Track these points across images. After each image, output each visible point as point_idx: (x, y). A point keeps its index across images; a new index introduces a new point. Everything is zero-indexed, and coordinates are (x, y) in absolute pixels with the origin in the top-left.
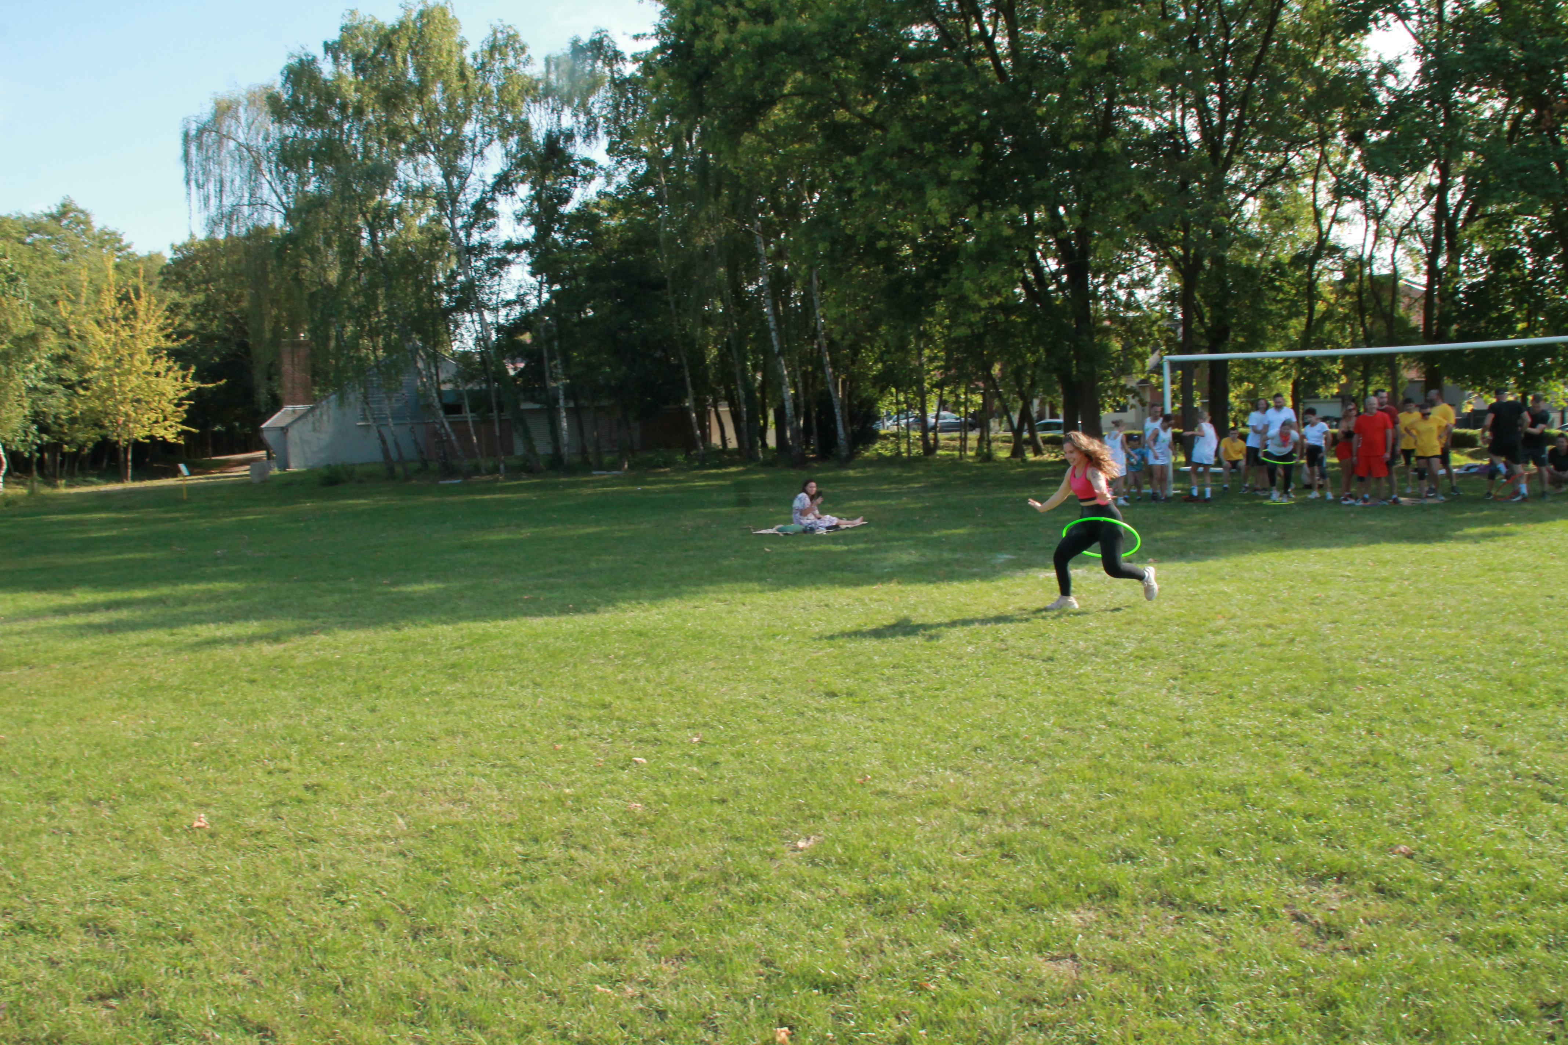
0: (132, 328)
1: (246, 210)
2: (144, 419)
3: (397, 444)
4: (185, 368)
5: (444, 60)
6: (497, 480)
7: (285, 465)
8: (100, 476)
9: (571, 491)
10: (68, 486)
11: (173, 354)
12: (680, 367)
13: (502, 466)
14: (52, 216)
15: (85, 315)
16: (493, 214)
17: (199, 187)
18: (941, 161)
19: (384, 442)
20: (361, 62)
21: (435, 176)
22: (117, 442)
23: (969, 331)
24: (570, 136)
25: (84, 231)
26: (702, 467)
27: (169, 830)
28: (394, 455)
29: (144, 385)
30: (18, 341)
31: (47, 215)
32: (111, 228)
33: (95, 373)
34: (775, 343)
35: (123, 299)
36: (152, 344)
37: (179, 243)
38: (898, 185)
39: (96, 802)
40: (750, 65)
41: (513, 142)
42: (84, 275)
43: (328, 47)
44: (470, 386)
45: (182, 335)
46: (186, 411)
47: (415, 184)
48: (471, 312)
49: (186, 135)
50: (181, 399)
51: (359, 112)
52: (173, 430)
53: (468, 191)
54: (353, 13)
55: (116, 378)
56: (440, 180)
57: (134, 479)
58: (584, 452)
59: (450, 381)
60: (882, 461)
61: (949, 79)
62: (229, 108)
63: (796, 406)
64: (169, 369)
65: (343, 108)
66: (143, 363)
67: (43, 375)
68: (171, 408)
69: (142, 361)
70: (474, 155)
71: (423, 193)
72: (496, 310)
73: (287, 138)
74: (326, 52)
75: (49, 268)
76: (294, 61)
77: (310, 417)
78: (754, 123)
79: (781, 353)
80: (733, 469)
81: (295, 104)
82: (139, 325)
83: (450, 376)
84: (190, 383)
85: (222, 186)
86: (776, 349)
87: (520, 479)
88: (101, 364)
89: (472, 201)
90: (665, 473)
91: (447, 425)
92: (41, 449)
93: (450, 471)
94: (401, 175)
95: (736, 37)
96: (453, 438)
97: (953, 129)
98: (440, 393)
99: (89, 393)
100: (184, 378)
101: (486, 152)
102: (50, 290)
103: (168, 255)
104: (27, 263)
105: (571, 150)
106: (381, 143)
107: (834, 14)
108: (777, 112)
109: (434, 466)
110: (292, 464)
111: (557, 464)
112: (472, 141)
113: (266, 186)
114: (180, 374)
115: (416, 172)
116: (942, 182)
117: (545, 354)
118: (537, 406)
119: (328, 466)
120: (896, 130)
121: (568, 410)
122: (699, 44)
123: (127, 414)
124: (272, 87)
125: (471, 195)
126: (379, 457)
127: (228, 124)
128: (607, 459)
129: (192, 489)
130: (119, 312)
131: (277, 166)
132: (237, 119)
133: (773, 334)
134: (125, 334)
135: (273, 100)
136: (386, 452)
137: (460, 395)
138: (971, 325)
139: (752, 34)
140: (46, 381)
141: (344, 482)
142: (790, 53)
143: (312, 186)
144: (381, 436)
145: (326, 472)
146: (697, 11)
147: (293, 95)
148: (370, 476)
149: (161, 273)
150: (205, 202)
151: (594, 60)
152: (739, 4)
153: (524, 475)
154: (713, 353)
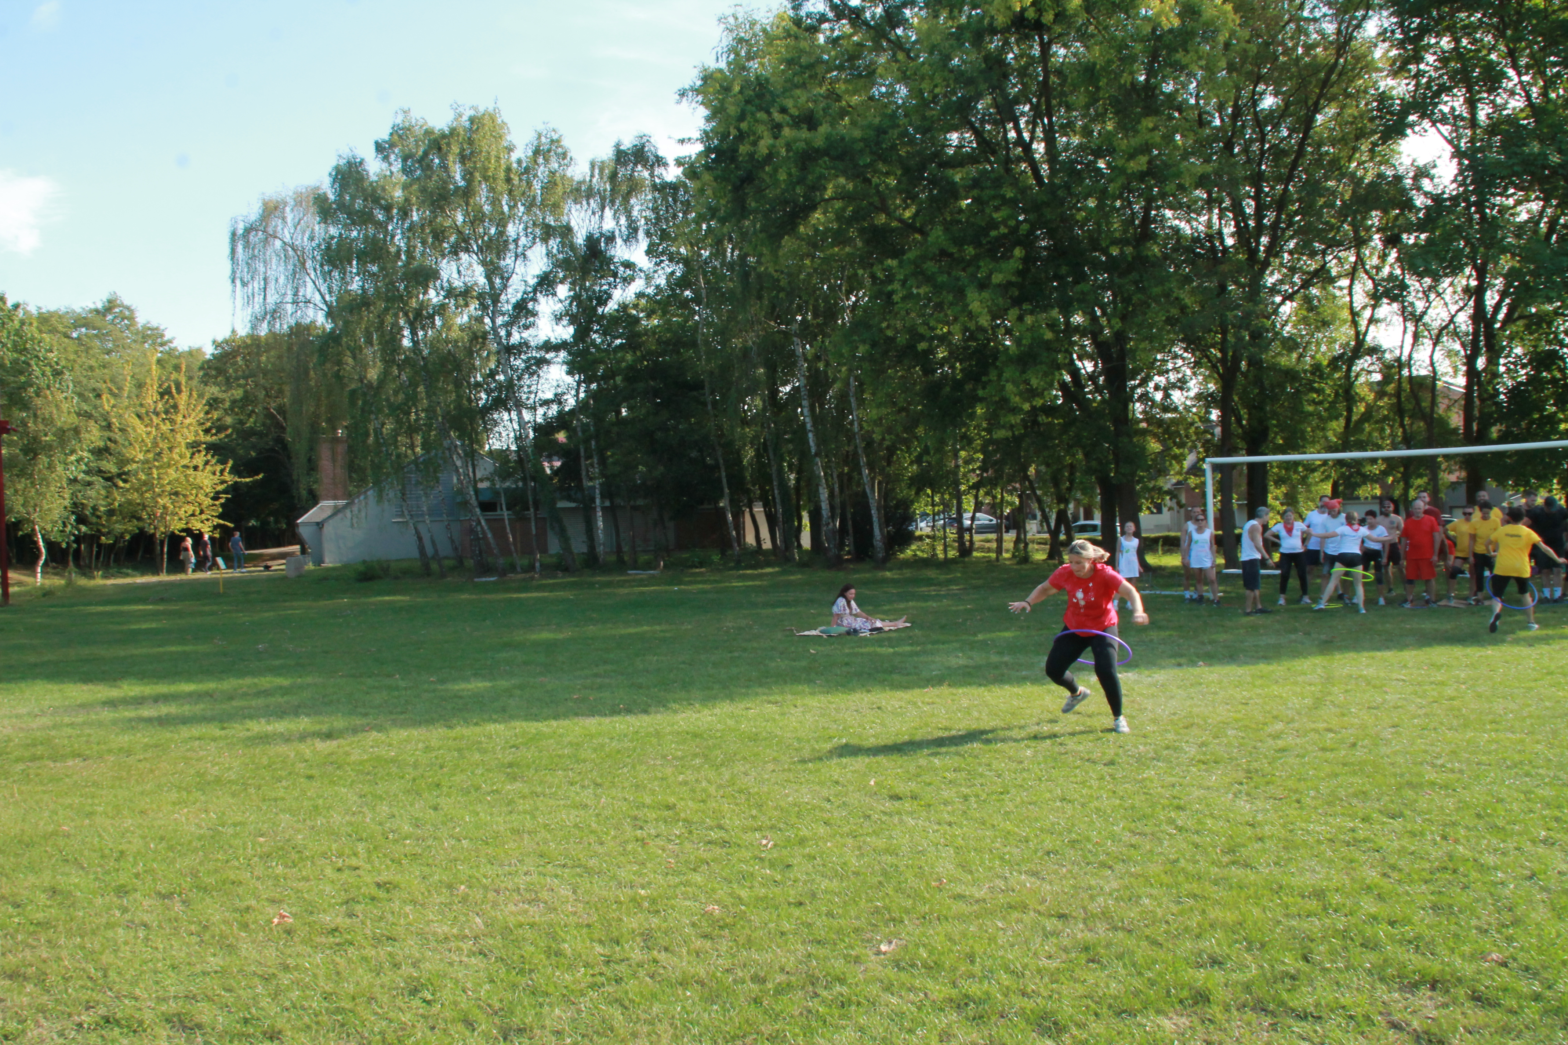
0: (172, 422)
1: (290, 308)
2: (182, 513)
3: (433, 541)
4: (223, 462)
5: (492, 165)
6: (532, 578)
7: (319, 561)
8: (135, 568)
9: (608, 590)
10: (105, 577)
11: (210, 447)
12: (716, 467)
13: (537, 565)
14: (97, 311)
15: (127, 408)
16: (534, 314)
17: (244, 284)
18: (982, 264)
19: (420, 539)
20: (410, 162)
21: (478, 276)
22: (154, 535)
23: (1010, 434)
24: (611, 239)
25: (128, 327)
26: (738, 567)
27: (245, 926)
28: (429, 551)
29: (183, 479)
30: (61, 434)
31: (91, 311)
32: (154, 324)
33: (135, 466)
34: (812, 443)
35: (165, 393)
36: (191, 438)
37: (220, 339)
38: (938, 288)
39: (169, 896)
40: (793, 170)
41: (554, 243)
42: (128, 370)
43: (378, 147)
44: (507, 484)
45: (221, 429)
46: (222, 505)
47: (458, 284)
48: (509, 411)
49: (234, 234)
50: (218, 493)
51: (405, 213)
52: (210, 523)
53: (510, 290)
54: (405, 113)
55: (155, 471)
56: (482, 281)
57: (170, 571)
58: (619, 551)
59: (487, 479)
60: (918, 563)
61: (989, 184)
62: (276, 208)
63: (832, 508)
64: (207, 463)
65: (388, 209)
66: (182, 456)
67: (84, 467)
68: (208, 501)
69: (181, 455)
70: (517, 256)
71: (466, 293)
72: (533, 409)
73: (332, 238)
74: (376, 152)
75: (93, 362)
76: (342, 162)
77: (348, 513)
78: (795, 227)
79: (818, 454)
80: (769, 570)
81: (342, 206)
82: (179, 418)
83: (486, 473)
84: (227, 477)
85: (266, 283)
86: (813, 451)
87: (555, 577)
88: (141, 456)
89: (513, 301)
90: (701, 574)
91: (483, 522)
92: (78, 540)
93: (485, 569)
94: (444, 275)
95: (780, 142)
96: (489, 535)
97: (993, 233)
98: (477, 491)
99: (128, 486)
100: (222, 472)
101: (529, 253)
102: (93, 384)
103: (209, 351)
104: (72, 357)
105: (613, 253)
106: (424, 243)
107: (877, 121)
108: (818, 216)
109: (470, 563)
110: (327, 560)
111: (592, 562)
112: (516, 241)
113: (310, 285)
114: (219, 468)
115: (459, 272)
116: (983, 286)
117: (582, 453)
118: (573, 505)
119: (364, 562)
120: (937, 235)
121: (603, 509)
122: (743, 149)
123: (165, 507)
124: (318, 188)
125: (512, 295)
126: (416, 554)
127: (276, 223)
128: (643, 558)
129: (228, 582)
130: (160, 405)
131: (322, 265)
132: (284, 219)
133: (810, 435)
134: (166, 427)
135: (320, 201)
136: (422, 548)
137: (497, 493)
138: (1012, 427)
139: (795, 140)
140: (86, 473)
141: (380, 578)
142: (833, 159)
143: (355, 285)
144: (417, 533)
145: (362, 568)
146: (742, 117)
147: (340, 195)
148: (406, 573)
149: (201, 368)
150: (249, 299)
151: (635, 165)
152: (783, 110)
153: (560, 574)
154: (749, 454)
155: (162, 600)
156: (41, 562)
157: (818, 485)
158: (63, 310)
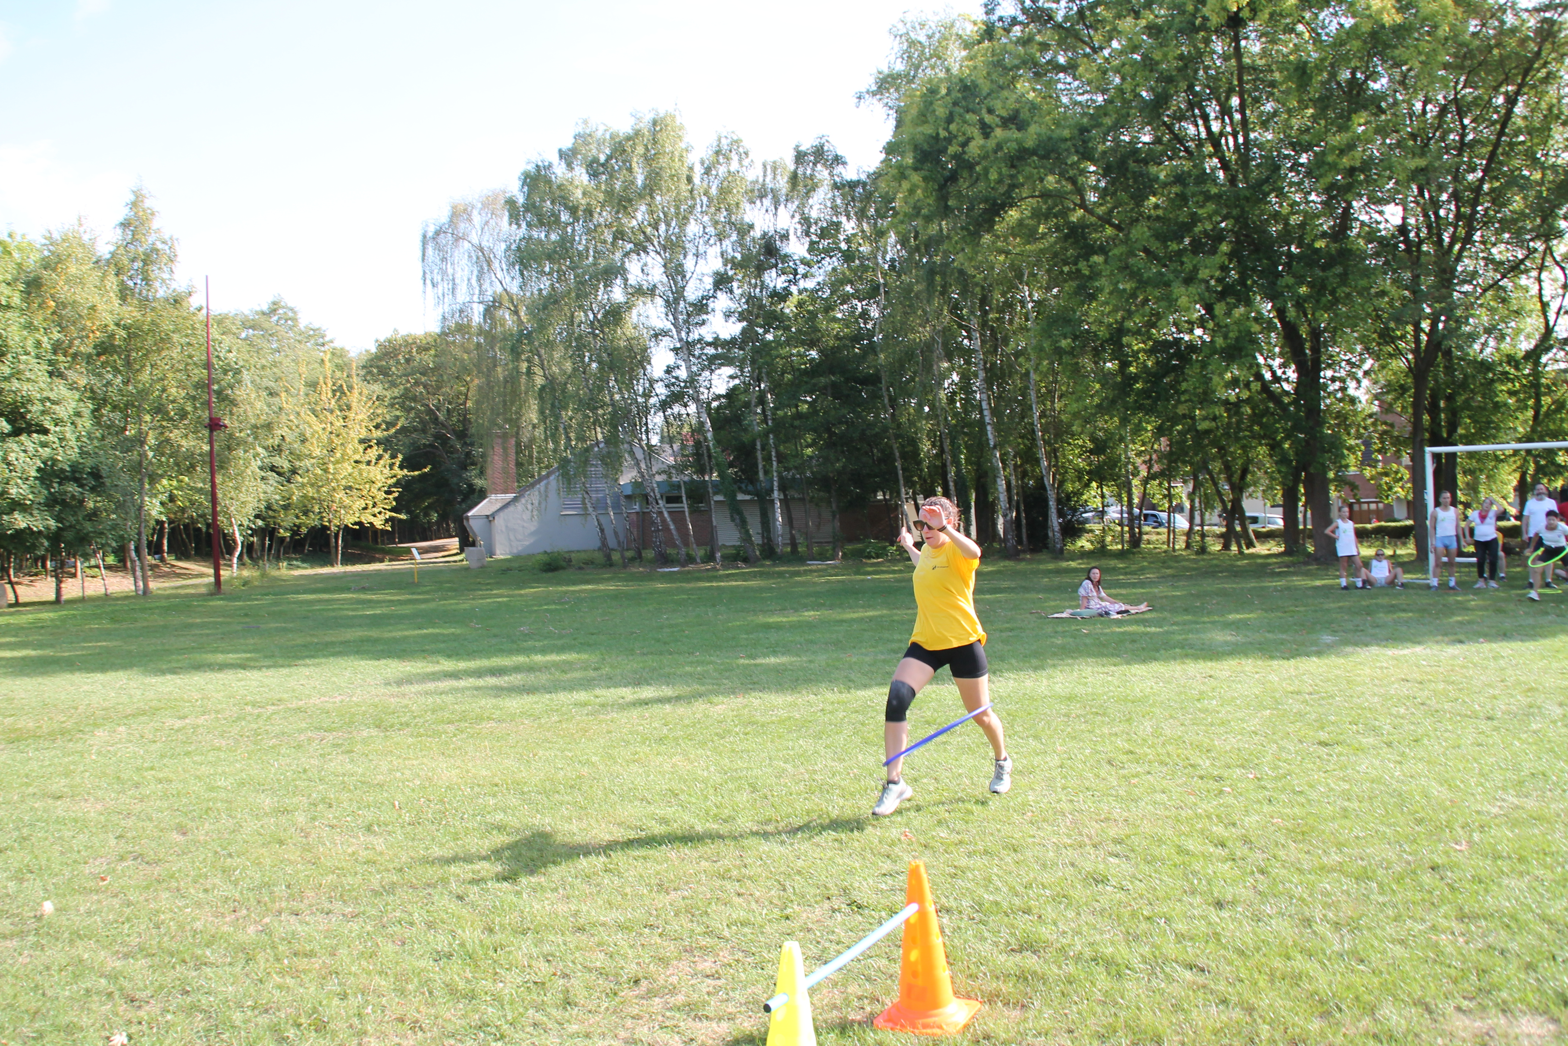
0: (346, 418)
1: (478, 307)
2: (355, 506)
3: (616, 533)
4: (393, 457)
5: (677, 164)
6: (718, 569)
7: (491, 554)
9: (796, 579)
10: (289, 568)
11: (379, 443)
12: (891, 459)
13: (718, 555)
14: (264, 313)
15: (303, 405)
16: (709, 312)
17: (435, 285)
18: (1185, 259)
19: (602, 530)
20: (594, 169)
21: (657, 274)
22: (328, 528)
24: (785, 236)
25: (292, 328)
28: (612, 542)
29: (356, 474)
31: (257, 313)
33: (313, 462)
34: (991, 436)
35: (339, 391)
36: (364, 434)
37: (382, 338)
38: (1143, 284)
40: (1004, 170)
41: (729, 243)
43: (562, 154)
45: (390, 425)
46: (395, 499)
47: (644, 282)
48: (686, 406)
49: (424, 236)
50: (390, 486)
51: (589, 214)
52: (382, 517)
53: (690, 289)
54: (585, 122)
55: (331, 466)
57: (344, 563)
58: (794, 542)
59: (664, 472)
60: (1086, 554)
62: (464, 211)
63: (1009, 499)
64: (380, 457)
65: (574, 210)
66: (355, 451)
67: (260, 463)
68: (381, 495)
69: (353, 450)
70: (697, 256)
71: (651, 292)
73: (523, 239)
74: (561, 157)
75: (264, 361)
76: (532, 168)
77: (516, 507)
78: (992, 223)
79: (995, 447)
81: (530, 207)
82: (352, 415)
84: (397, 471)
85: (454, 284)
86: (992, 443)
87: (740, 567)
88: (317, 452)
90: (880, 563)
91: (666, 515)
92: (255, 532)
93: (665, 560)
94: (629, 273)
95: (991, 144)
96: (672, 527)
99: (306, 481)
100: (391, 466)
102: (266, 383)
103: (374, 350)
104: (247, 357)
108: (1013, 214)
109: (649, 554)
110: (498, 552)
111: (769, 552)
113: (497, 284)
114: (390, 462)
115: (643, 271)
116: (1189, 281)
117: (758, 447)
118: (748, 497)
119: (545, 553)
121: (781, 501)
123: (341, 501)
124: (509, 191)
125: (692, 293)
126: (598, 544)
127: (462, 226)
128: (819, 549)
130: (333, 402)
131: (509, 265)
132: (470, 220)
133: (989, 428)
134: (339, 424)
135: (511, 203)
136: (604, 540)
137: (676, 486)
138: (1215, 418)
139: (1006, 141)
140: (261, 468)
141: (563, 568)
142: (1042, 158)
143: (545, 284)
144: (600, 524)
145: (545, 558)
146: (950, 119)
147: (528, 197)
148: (590, 563)
149: (364, 367)
150: (440, 299)
151: (815, 164)
152: (990, 111)
153: (740, 564)
154: (926, 446)
155: (364, 589)
156: (237, 554)
157: (995, 477)
158: (233, 312)
